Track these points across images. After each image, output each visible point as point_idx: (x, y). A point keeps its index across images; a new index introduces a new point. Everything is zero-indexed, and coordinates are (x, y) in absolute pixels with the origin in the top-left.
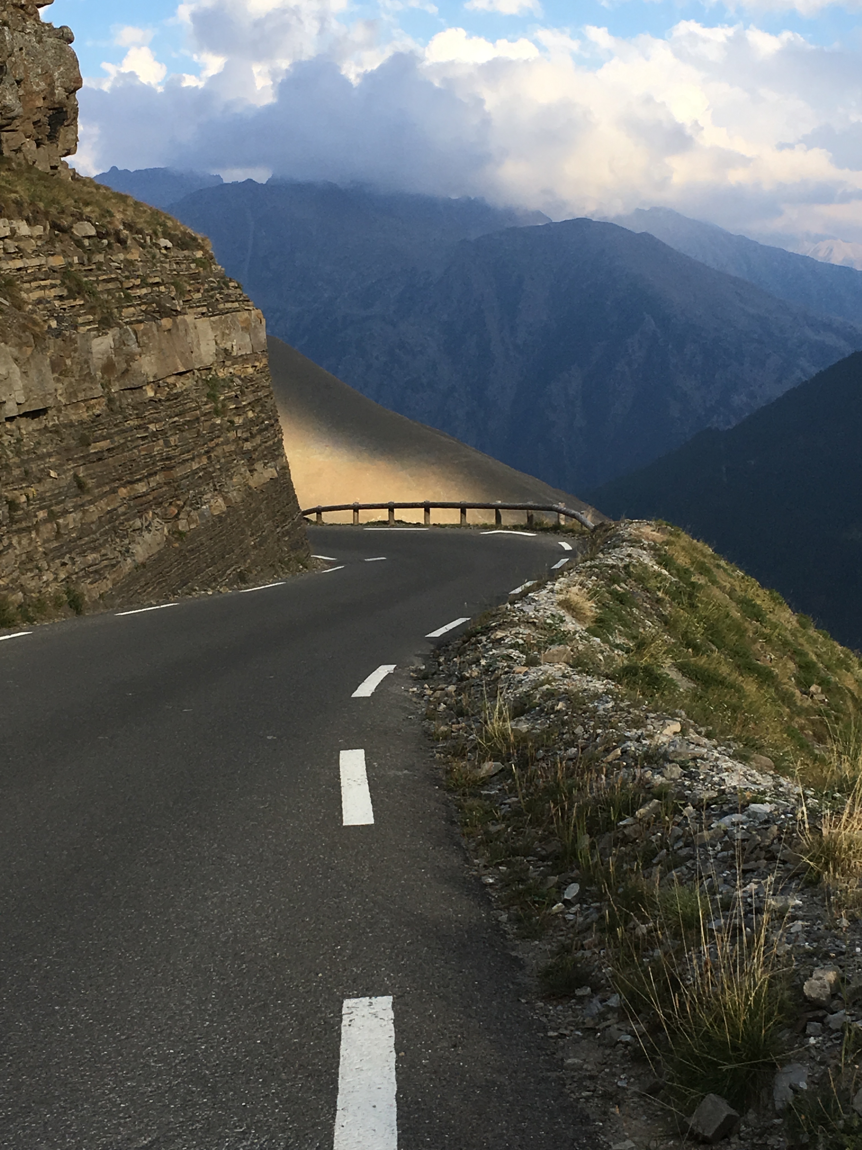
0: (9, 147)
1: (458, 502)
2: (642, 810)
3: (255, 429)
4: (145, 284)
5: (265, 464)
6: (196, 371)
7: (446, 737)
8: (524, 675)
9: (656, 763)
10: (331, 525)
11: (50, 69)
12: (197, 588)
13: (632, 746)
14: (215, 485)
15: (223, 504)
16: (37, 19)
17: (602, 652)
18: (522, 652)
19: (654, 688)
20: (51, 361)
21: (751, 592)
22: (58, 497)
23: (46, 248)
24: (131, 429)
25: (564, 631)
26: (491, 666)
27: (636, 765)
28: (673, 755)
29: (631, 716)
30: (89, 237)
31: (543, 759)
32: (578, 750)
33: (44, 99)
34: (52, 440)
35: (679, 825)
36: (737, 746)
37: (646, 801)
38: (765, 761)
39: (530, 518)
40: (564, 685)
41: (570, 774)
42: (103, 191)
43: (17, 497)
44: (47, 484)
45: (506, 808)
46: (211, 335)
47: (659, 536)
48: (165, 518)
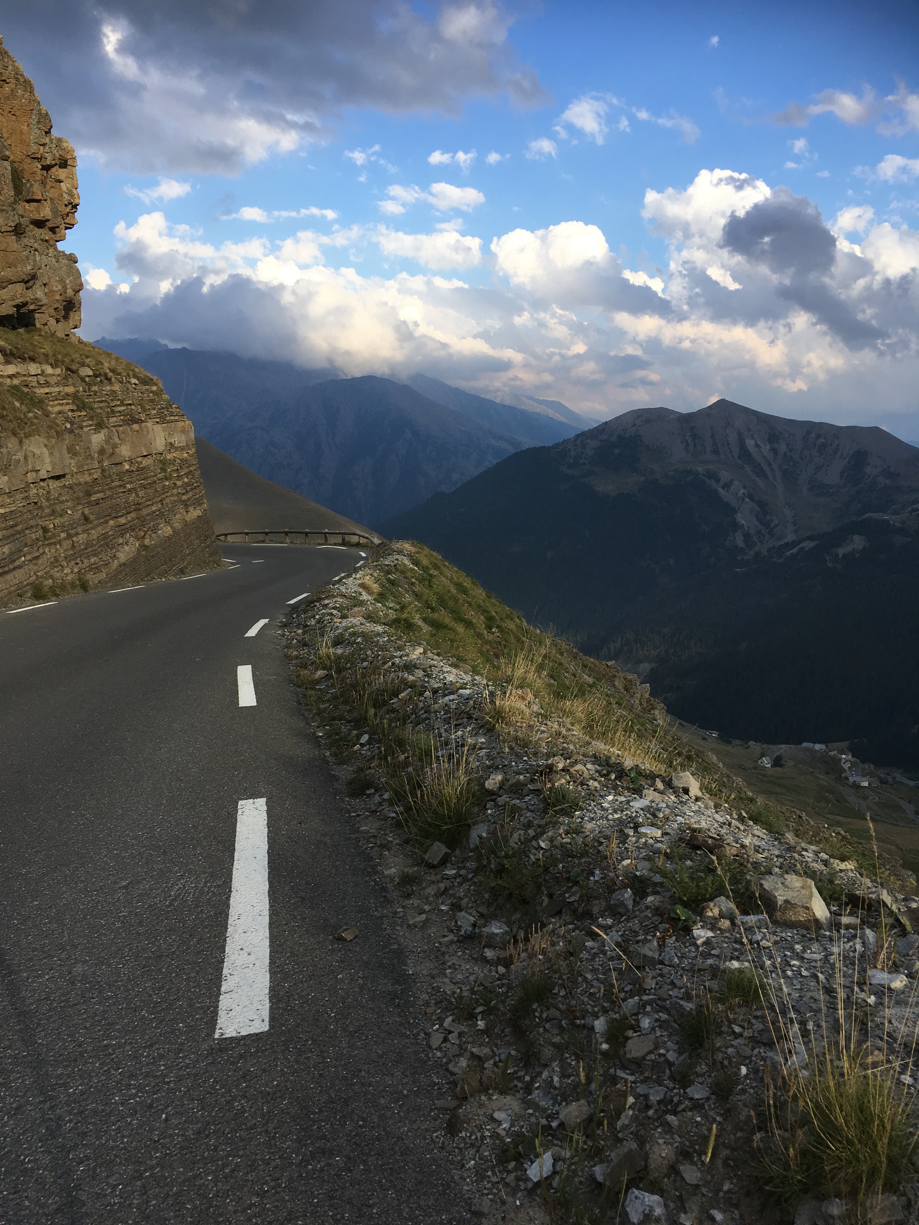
0: (39, 322)
1: (303, 531)
2: (402, 695)
3: (188, 488)
4: (122, 404)
5: (195, 508)
6: (153, 455)
7: (297, 657)
8: (340, 624)
9: (410, 669)
10: (233, 542)
11: (64, 278)
12: (156, 577)
13: (397, 660)
14: (166, 520)
15: (170, 530)
16: (56, 249)
17: (382, 611)
18: (338, 611)
19: (409, 630)
20: (67, 447)
21: (461, 579)
22: (73, 525)
23: (63, 382)
24: (116, 487)
25: (362, 600)
26: (321, 619)
27: (399, 670)
28: (419, 665)
29: (397, 645)
30: (89, 376)
31: (349, 668)
32: (368, 663)
33: (61, 295)
34: (68, 493)
35: (422, 702)
36: (453, 660)
37: (404, 689)
38: (468, 667)
39: (343, 539)
40: (361, 629)
41: (364, 676)
42: (97, 350)
43: (48, 525)
44: (65, 519)
45: (329, 695)
46: (162, 434)
47: (413, 549)
48: (137, 538)
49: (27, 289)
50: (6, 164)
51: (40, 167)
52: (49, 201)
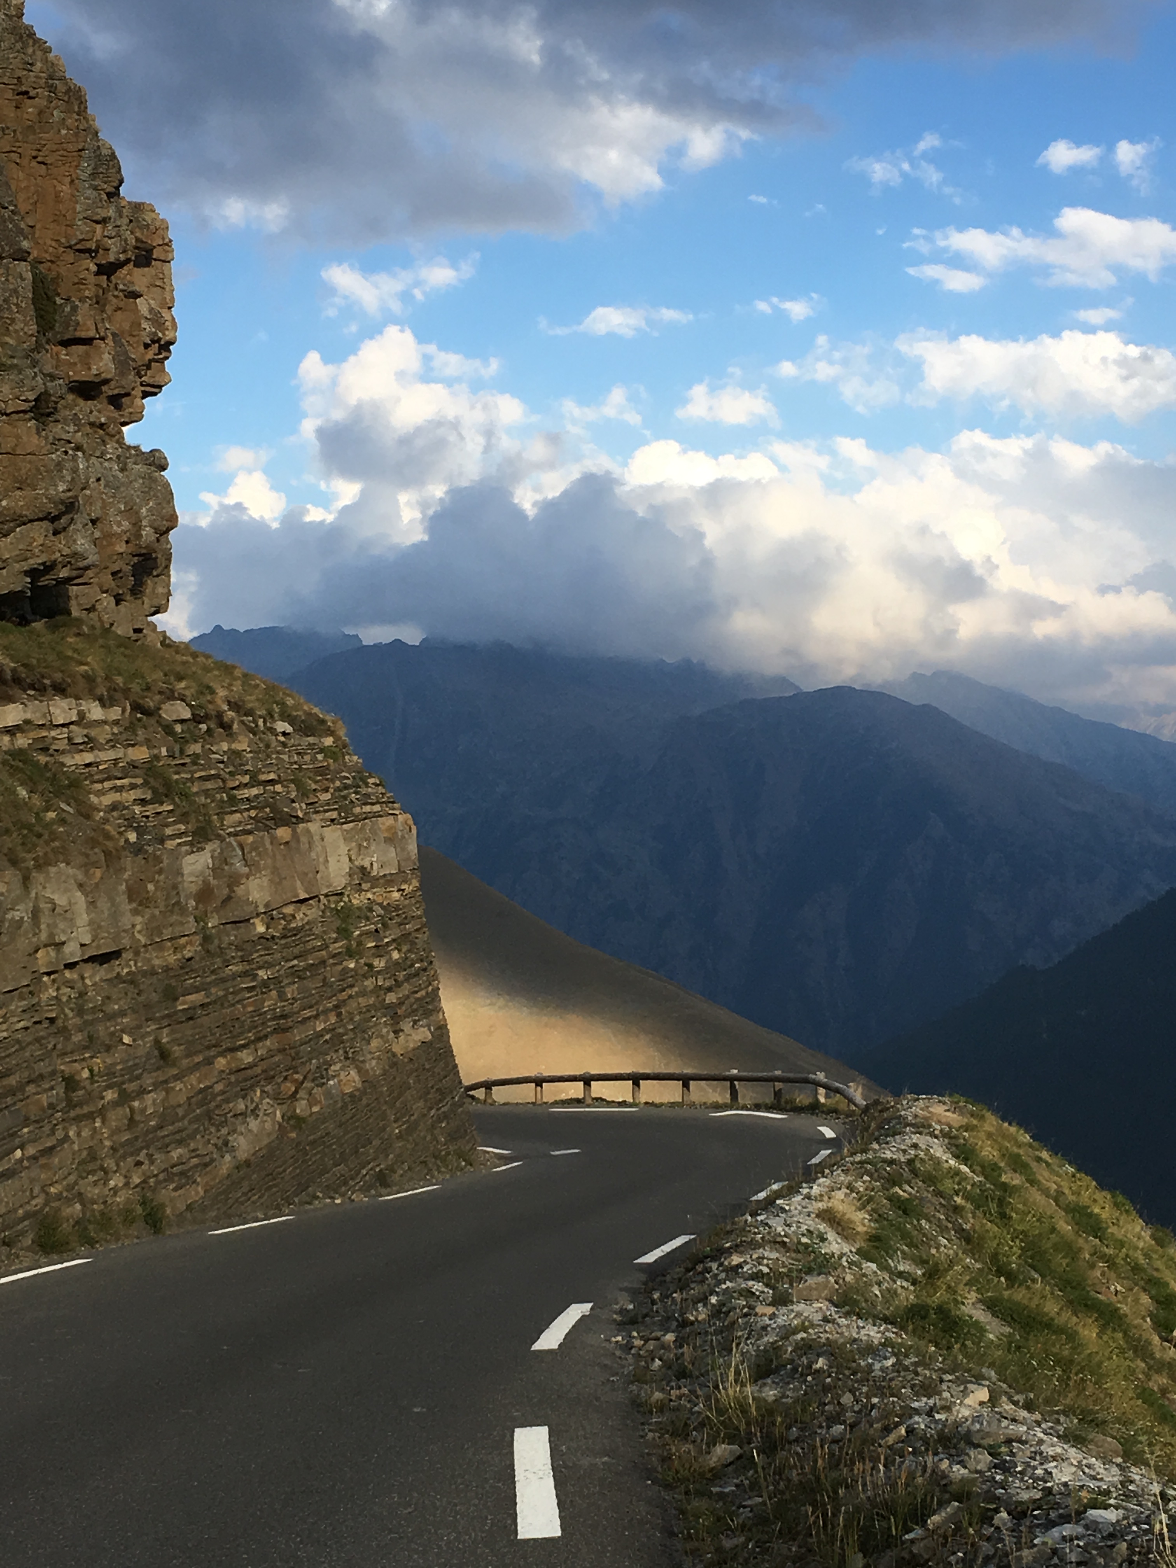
0: (79, 604)
1: (678, 1071)
2: (936, 1518)
3: (401, 975)
4: (254, 782)
5: (415, 1022)
6: (322, 897)
7: (662, 1408)
8: (770, 1319)
9: (955, 1447)
10: (504, 1104)
11: (135, 504)
12: (321, 1195)
13: (921, 1423)
14: (346, 1052)
15: (357, 1078)
16: (120, 442)
17: (879, 1284)
18: (767, 1285)
19: (952, 1336)
20: (127, 886)
21: (1086, 1195)
22: (132, 1072)
23: (124, 736)
24: (234, 976)
25: (826, 1254)
26: (724, 1305)
27: (927, 1450)
28: (978, 1436)
29: (920, 1378)
30: (182, 721)
31: (797, 1440)
32: (845, 1429)
33: (127, 542)
34: (126, 994)
35: (988, 1539)
36: (1067, 1423)
37: (942, 1504)
38: (1109, 1443)
39: (778, 1094)
40: (828, 1333)
41: (834, 1463)
42: (201, 659)
43: (79, 1072)
44: (118, 1055)
45: (745, 1513)
46: (343, 849)
47: (954, 1118)
48: (278, 1098)
49: (56, 533)
50: (23, 268)
51: (93, 268)
52: (110, 340)
